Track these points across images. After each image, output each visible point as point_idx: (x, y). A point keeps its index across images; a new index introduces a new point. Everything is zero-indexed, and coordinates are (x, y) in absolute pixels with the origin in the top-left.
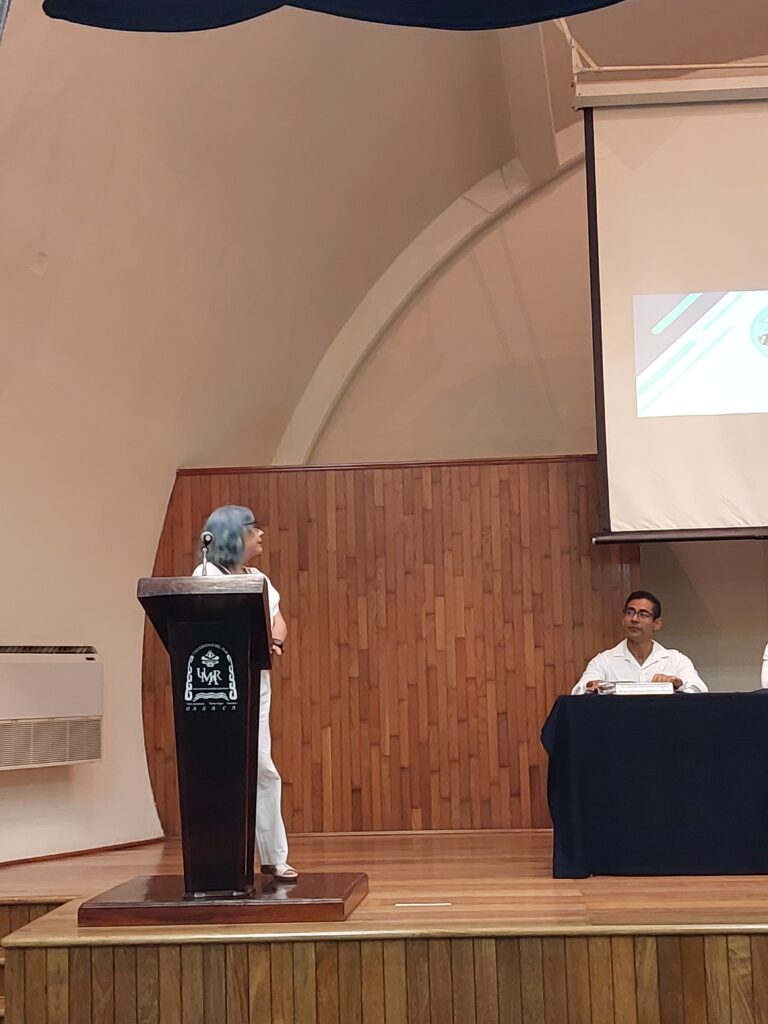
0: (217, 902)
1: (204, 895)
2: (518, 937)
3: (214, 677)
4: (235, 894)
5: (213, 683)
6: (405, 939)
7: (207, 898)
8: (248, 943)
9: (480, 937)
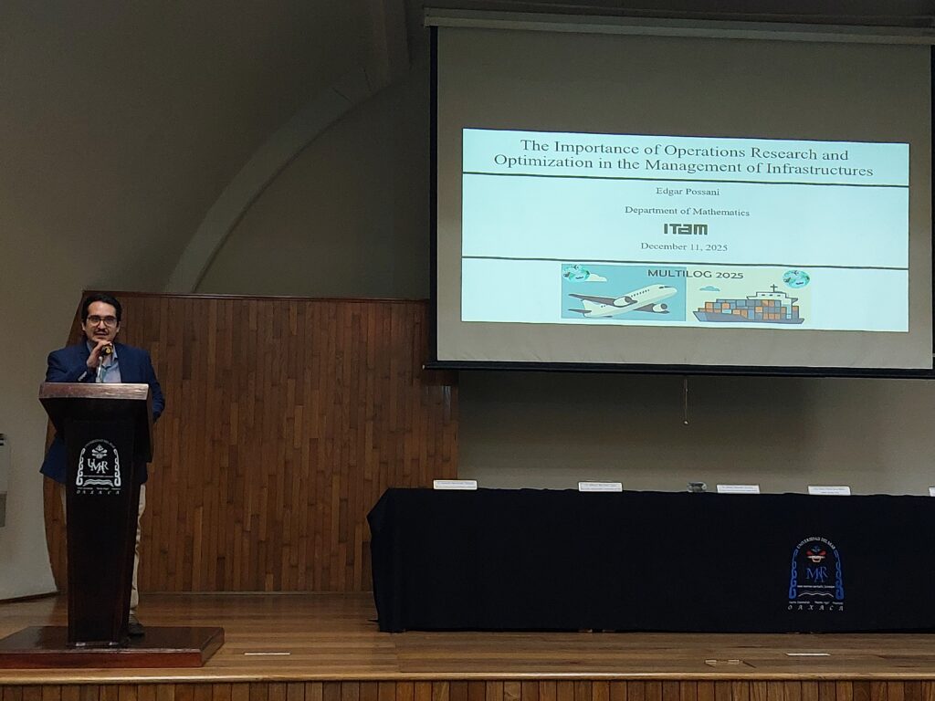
0: (95, 650)
1: (84, 644)
2: (341, 682)
3: (102, 467)
4: (111, 644)
5: (101, 471)
6: (249, 682)
7: (86, 647)
8: (119, 684)
9: (311, 681)
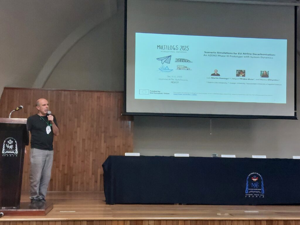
0: (9, 210)
2: (93, 221)
3: (11, 147)
4: (14, 208)
5: (11, 148)
6: (62, 221)
7: (5, 209)
8: (16, 222)
9: (83, 221)
